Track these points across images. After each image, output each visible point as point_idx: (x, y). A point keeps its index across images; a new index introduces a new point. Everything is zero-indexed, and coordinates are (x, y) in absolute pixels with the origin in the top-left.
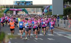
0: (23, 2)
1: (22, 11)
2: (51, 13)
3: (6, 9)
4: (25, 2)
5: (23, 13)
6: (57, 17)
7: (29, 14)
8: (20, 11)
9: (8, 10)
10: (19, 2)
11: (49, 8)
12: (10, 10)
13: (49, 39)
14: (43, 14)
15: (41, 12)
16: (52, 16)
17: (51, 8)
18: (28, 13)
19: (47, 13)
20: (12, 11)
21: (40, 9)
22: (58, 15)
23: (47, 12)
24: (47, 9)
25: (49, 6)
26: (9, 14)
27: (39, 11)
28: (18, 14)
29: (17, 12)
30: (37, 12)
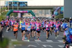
0: (16, 3)
1: (28, 13)
2: (63, 15)
3: (9, 10)
4: (18, 3)
5: (29, 15)
6: (70, 20)
7: (37, 16)
8: (25, 13)
9: (11, 12)
10: (11, 2)
11: (59, 10)
12: (14, 12)
13: (59, 46)
14: (53, 17)
15: (51, 14)
16: (63, 19)
17: (63, 10)
18: (35, 16)
19: (58, 16)
20: (16, 13)
21: (49, 10)
22: (70, 18)
23: (58, 14)
24: (58, 10)
25: (60, 8)
26: (13, 17)
27: (48, 14)
28: (23, 16)
29: (22, 14)
30: (45, 14)
